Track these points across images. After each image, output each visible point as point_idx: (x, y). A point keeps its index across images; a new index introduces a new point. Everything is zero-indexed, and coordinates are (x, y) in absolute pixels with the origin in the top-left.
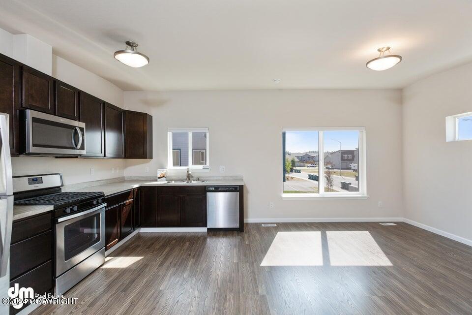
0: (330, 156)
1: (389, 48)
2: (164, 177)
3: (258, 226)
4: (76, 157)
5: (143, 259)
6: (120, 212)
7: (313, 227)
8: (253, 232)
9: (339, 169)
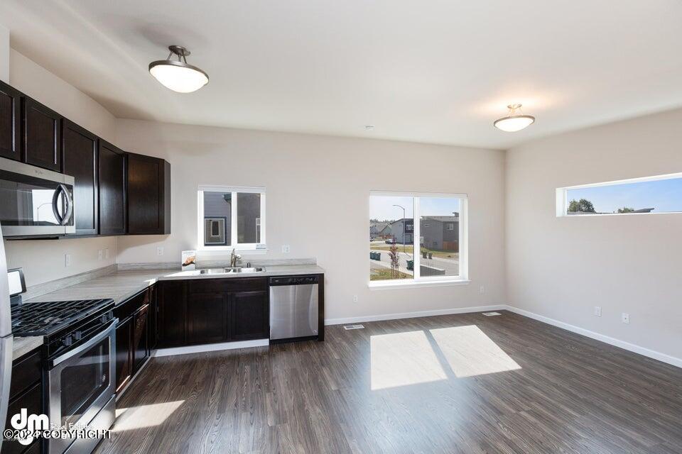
0: (390, 226)
1: (520, 106)
2: (192, 263)
3: (338, 329)
4: (56, 237)
5: (184, 403)
6: (133, 328)
7: (409, 324)
8: (338, 339)
9: (402, 243)
